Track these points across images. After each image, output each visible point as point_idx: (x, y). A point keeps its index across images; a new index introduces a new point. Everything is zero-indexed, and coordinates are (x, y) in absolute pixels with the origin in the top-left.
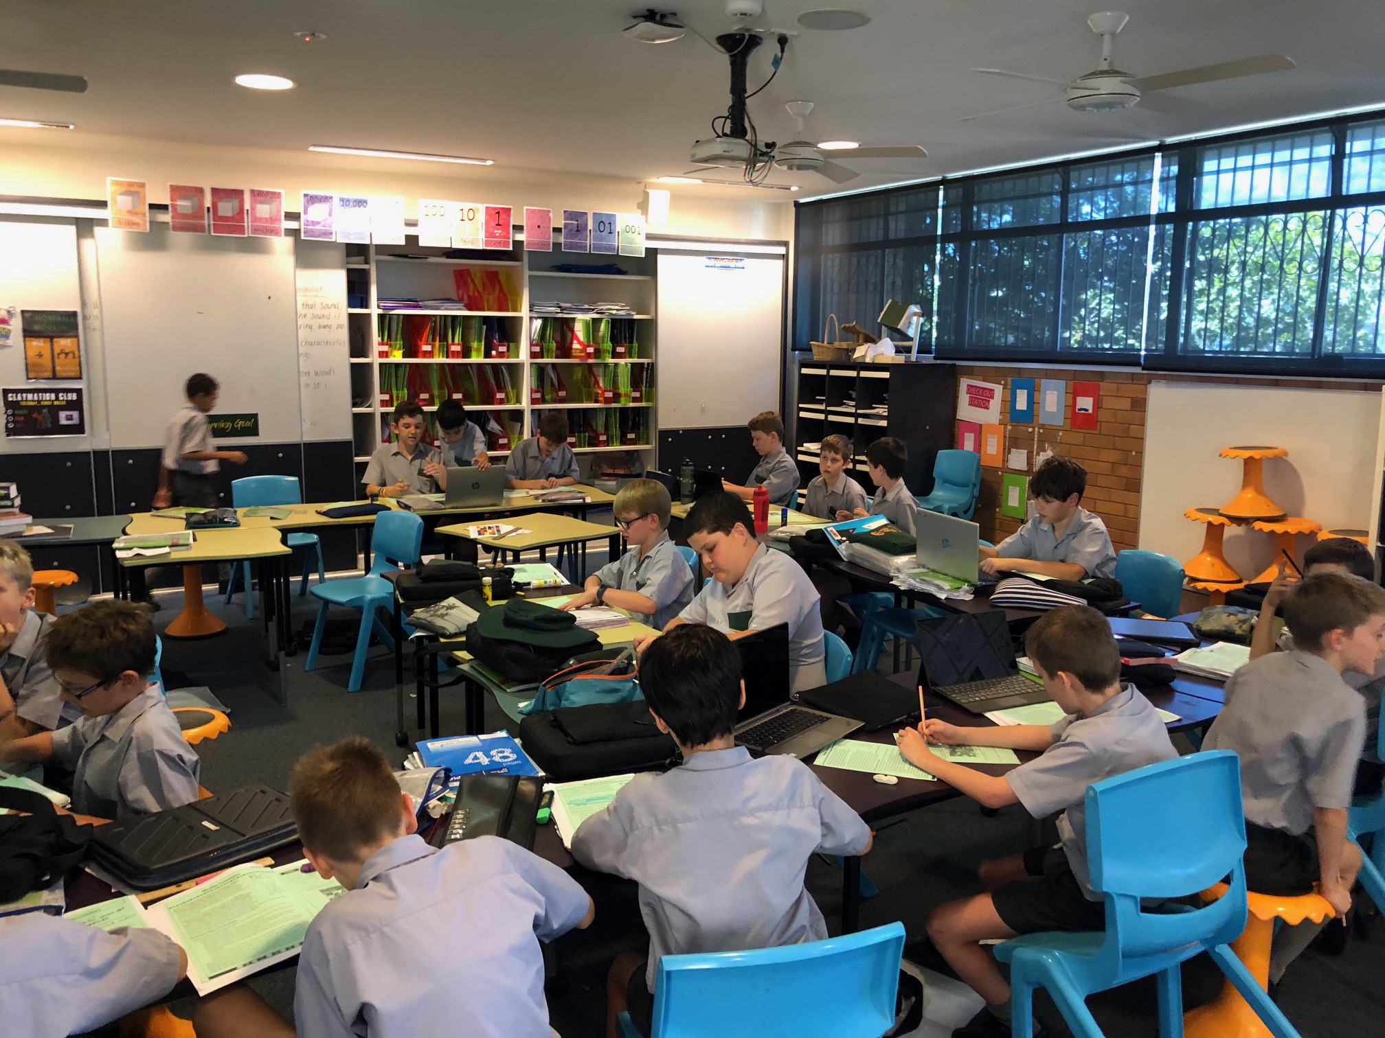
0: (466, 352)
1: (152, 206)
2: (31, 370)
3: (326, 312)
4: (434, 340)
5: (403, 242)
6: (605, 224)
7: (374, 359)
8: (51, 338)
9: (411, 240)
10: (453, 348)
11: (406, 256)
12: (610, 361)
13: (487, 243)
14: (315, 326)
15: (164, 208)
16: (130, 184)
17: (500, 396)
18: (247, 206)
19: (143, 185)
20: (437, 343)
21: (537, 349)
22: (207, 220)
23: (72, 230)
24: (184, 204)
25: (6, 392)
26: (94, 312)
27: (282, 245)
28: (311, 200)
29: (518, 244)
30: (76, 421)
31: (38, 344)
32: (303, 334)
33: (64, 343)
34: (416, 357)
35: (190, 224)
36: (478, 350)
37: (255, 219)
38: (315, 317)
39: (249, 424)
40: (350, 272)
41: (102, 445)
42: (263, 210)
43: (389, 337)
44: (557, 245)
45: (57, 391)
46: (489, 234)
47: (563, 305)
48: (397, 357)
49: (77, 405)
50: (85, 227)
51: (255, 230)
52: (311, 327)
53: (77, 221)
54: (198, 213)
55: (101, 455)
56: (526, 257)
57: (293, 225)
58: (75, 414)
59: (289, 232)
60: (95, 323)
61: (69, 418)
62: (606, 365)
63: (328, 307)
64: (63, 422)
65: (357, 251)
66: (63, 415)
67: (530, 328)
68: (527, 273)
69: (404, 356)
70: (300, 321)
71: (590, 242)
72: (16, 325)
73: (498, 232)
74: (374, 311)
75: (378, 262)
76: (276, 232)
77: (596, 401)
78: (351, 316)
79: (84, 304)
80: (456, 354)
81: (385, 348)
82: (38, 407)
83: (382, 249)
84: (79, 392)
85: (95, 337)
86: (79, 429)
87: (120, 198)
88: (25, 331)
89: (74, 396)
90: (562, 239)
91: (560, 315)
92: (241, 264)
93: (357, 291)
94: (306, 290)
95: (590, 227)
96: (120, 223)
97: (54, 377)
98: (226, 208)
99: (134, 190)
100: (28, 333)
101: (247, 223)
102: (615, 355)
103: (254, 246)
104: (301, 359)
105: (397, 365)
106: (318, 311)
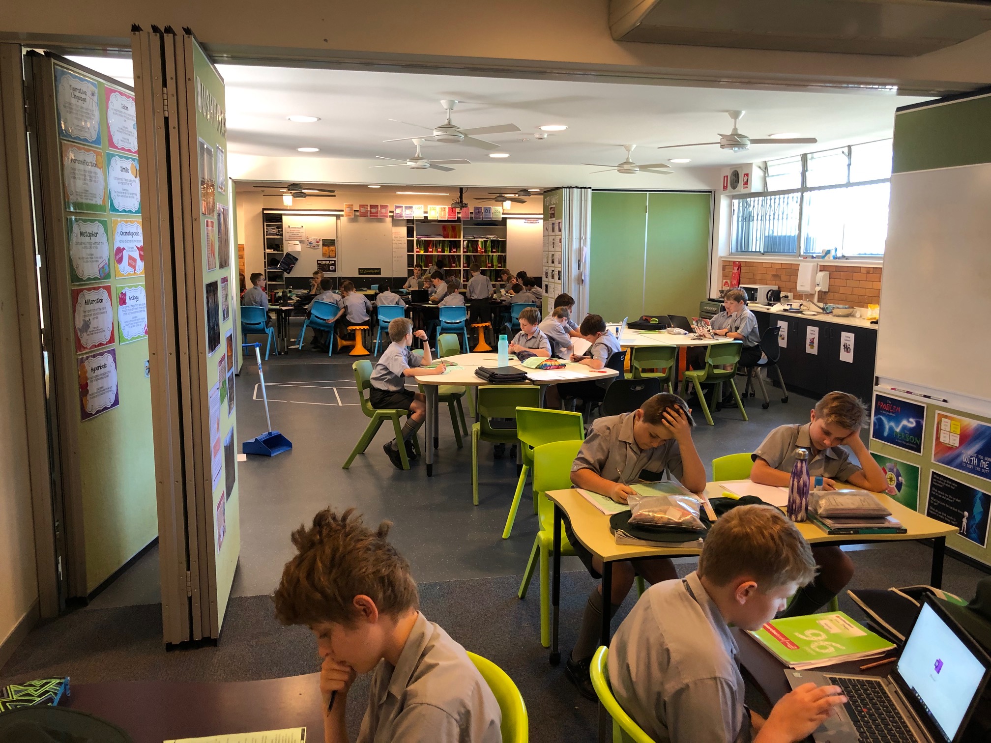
0: (443, 251)
1: (355, 211)
2: (324, 255)
3: (400, 239)
4: (433, 247)
5: (423, 218)
6: (488, 210)
7: (415, 253)
8: (329, 246)
9: (426, 218)
10: (439, 250)
11: (424, 222)
12: (490, 254)
13: (449, 218)
14: (398, 243)
15: (358, 211)
16: (349, 205)
17: (453, 265)
18: (379, 210)
19: (352, 205)
20: (434, 249)
21: (466, 250)
22: (369, 214)
23: (334, 218)
24: (363, 210)
25: (318, 261)
26: (339, 239)
27: (389, 220)
28: (397, 207)
29: (459, 218)
30: (334, 269)
31: (326, 248)
32: (394, 246)
33: (332, 248)
34: (428, 252)
35: (364, 215)
36: (447, 251)
37: (381, 213)
38: (397, 241)
39: (378, 271)
40: (408, 227)
41: (340, 276)
42: (384, 211)
43: (420, 247)
44: (471, 218)
45: (330, 261)
46: (449, 215)
47: (475, 236)
48: (422, 253)
49: (334, 265)
50: (338, 217)
51: (381, 216)
52: (396, 243)
53: (336, 215)
54: (366, 211)
55: (340, 278)
56: (462, 222)
57: (391, 214)
58: (334, 267)
59: (390, 216)
60: (339, 242)
61: (332, 268)
62: (489, 256)
63: (401, 238)
64: (331, 269)
65: (408, 221)
66: (331, 267)
67: (464, 244)
68: (462, 226)
69: (424, 252)
70: (393, 242)
71: (482, 216)
72: (321, 243)
73: (452, 214)
74: (415, 239)
75: (416, 224)
76: (387, 217)
77: (486, 267)
78: (408, 240)
79: (337, 237)
80: (439, 252)
81: (418, 250)
82: (325, 265)
83: (417, 221)
84: (335, 261)
85: (339, 247)
86: (334, 271)
87: (347, 209)
88: (323, 244)
89: (333, 262)
90: (473, 216)
91: (473, 239)
92: (376, 226)
93: (410, 233)
94: (395, 233)
95: (483, 211)
96: (347, 216)
97: (329, 257)
98: (374, 210)
99: (350, 206)
100: (324, 245)
101: (379, 214)
102: (492, 252)
103: (381, 221)
104: (394, 253)
105: (422, 255)
106: (398, 239)
